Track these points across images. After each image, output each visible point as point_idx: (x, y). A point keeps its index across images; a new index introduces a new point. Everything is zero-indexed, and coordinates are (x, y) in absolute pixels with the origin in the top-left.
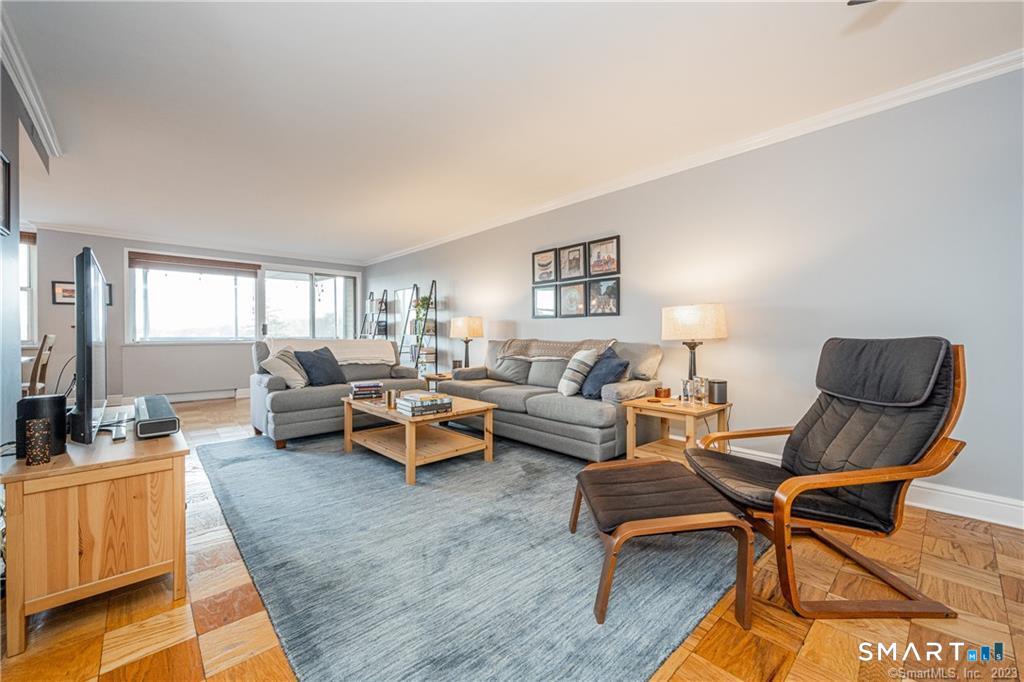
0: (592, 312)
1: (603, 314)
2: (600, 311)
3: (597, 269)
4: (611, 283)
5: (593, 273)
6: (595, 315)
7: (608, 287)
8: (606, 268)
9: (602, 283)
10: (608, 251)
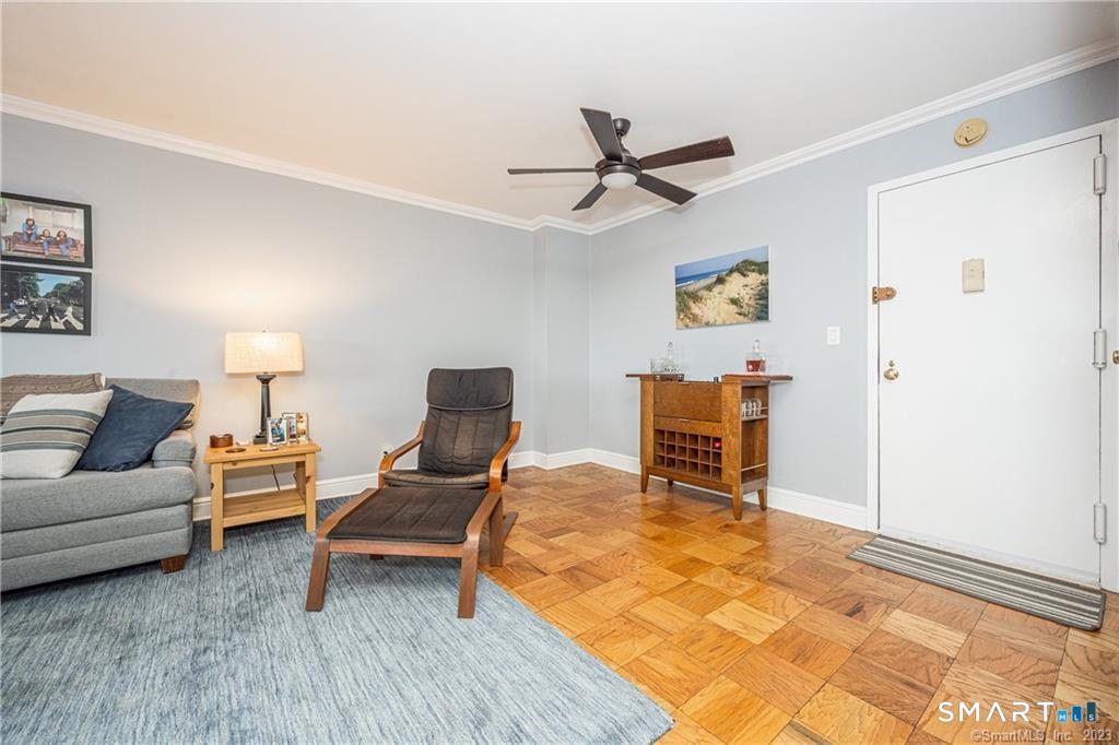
1: (44, 330)
3: (22, 248)
4: (71, 279)
5: (10, 253)
6: (19, 329)
7: (59, 285)
8: (53, 252)
9: (41, 275)
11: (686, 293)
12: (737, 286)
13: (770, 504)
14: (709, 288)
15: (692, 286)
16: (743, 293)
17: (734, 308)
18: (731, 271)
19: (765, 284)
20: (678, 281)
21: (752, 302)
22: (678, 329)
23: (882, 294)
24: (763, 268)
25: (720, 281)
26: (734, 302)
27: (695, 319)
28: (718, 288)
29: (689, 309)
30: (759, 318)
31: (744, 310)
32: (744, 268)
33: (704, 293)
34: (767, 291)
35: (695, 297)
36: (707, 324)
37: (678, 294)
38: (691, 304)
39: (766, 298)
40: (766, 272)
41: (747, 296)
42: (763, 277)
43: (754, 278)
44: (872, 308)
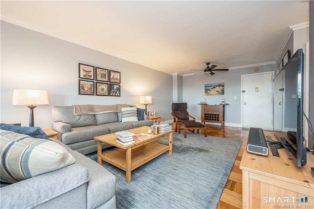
0: (111, 95)
1: (115, 96)
2: (114, 95)
3: (113, 80)
4: (118, 86)
5: (111, 81)
6: (112, 96)
7: (117, 87)
8: (116, 81)
9: (115, 85)
10: (117, 76)
11: (207, 89)
12: (218, 89)
13: (225, 125)
14: (212, 89)
15: (208, 88)
16: (219, 90)
17: (217, 92)
18: (217, 86)
19: (223, 89)
20: (205, 87)
21: (221, 92)
22: (205, 95)
23: (244, 92)
24: (223, 86)
25: (214, 87)
26: (217, 91)
27: (209, 94)
28: (214, 89)
29: (208, 92)
30: (222, 94)
31: (220, 93)
32: (219, 86)
33: (211, 90)
34: (224, 90)
35: (209, 90)
36: (212, 95)
37: (205, 89)
38: (208, 91)
39: (224, 91)
40: (224, 87)
41: (220, 90)
42: (223, 88)
43: (221, 88)
44: (242, 93)
